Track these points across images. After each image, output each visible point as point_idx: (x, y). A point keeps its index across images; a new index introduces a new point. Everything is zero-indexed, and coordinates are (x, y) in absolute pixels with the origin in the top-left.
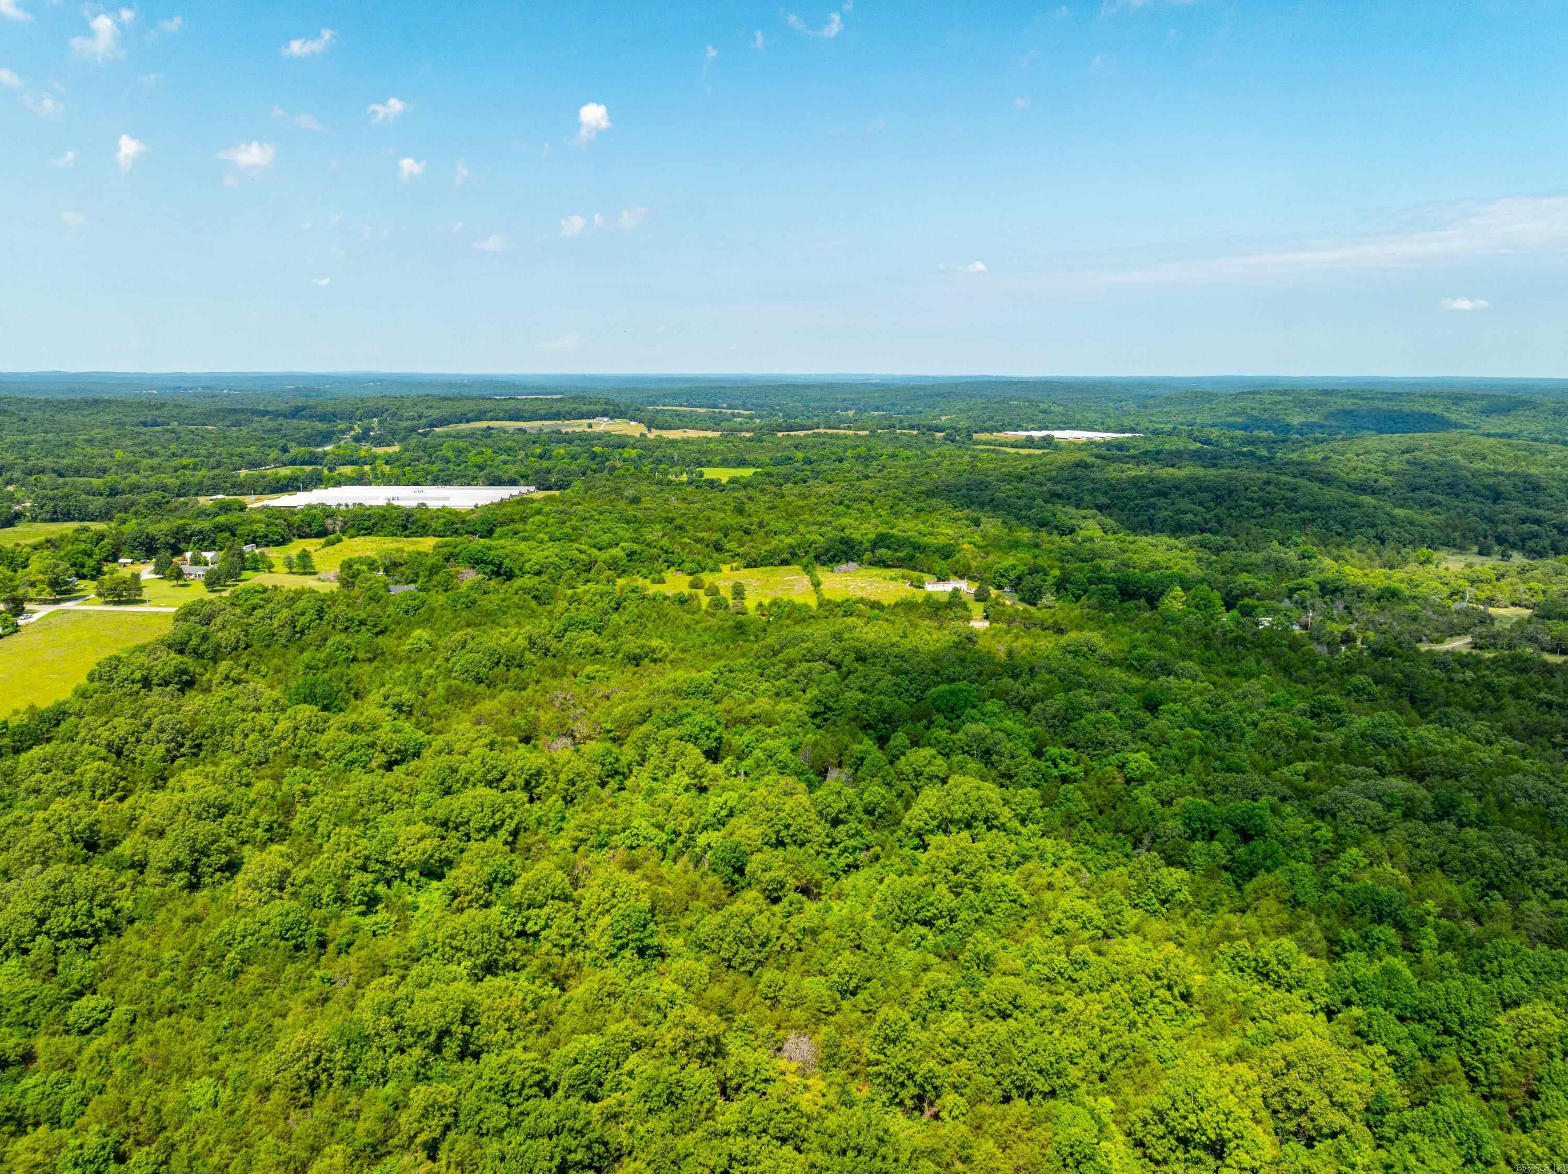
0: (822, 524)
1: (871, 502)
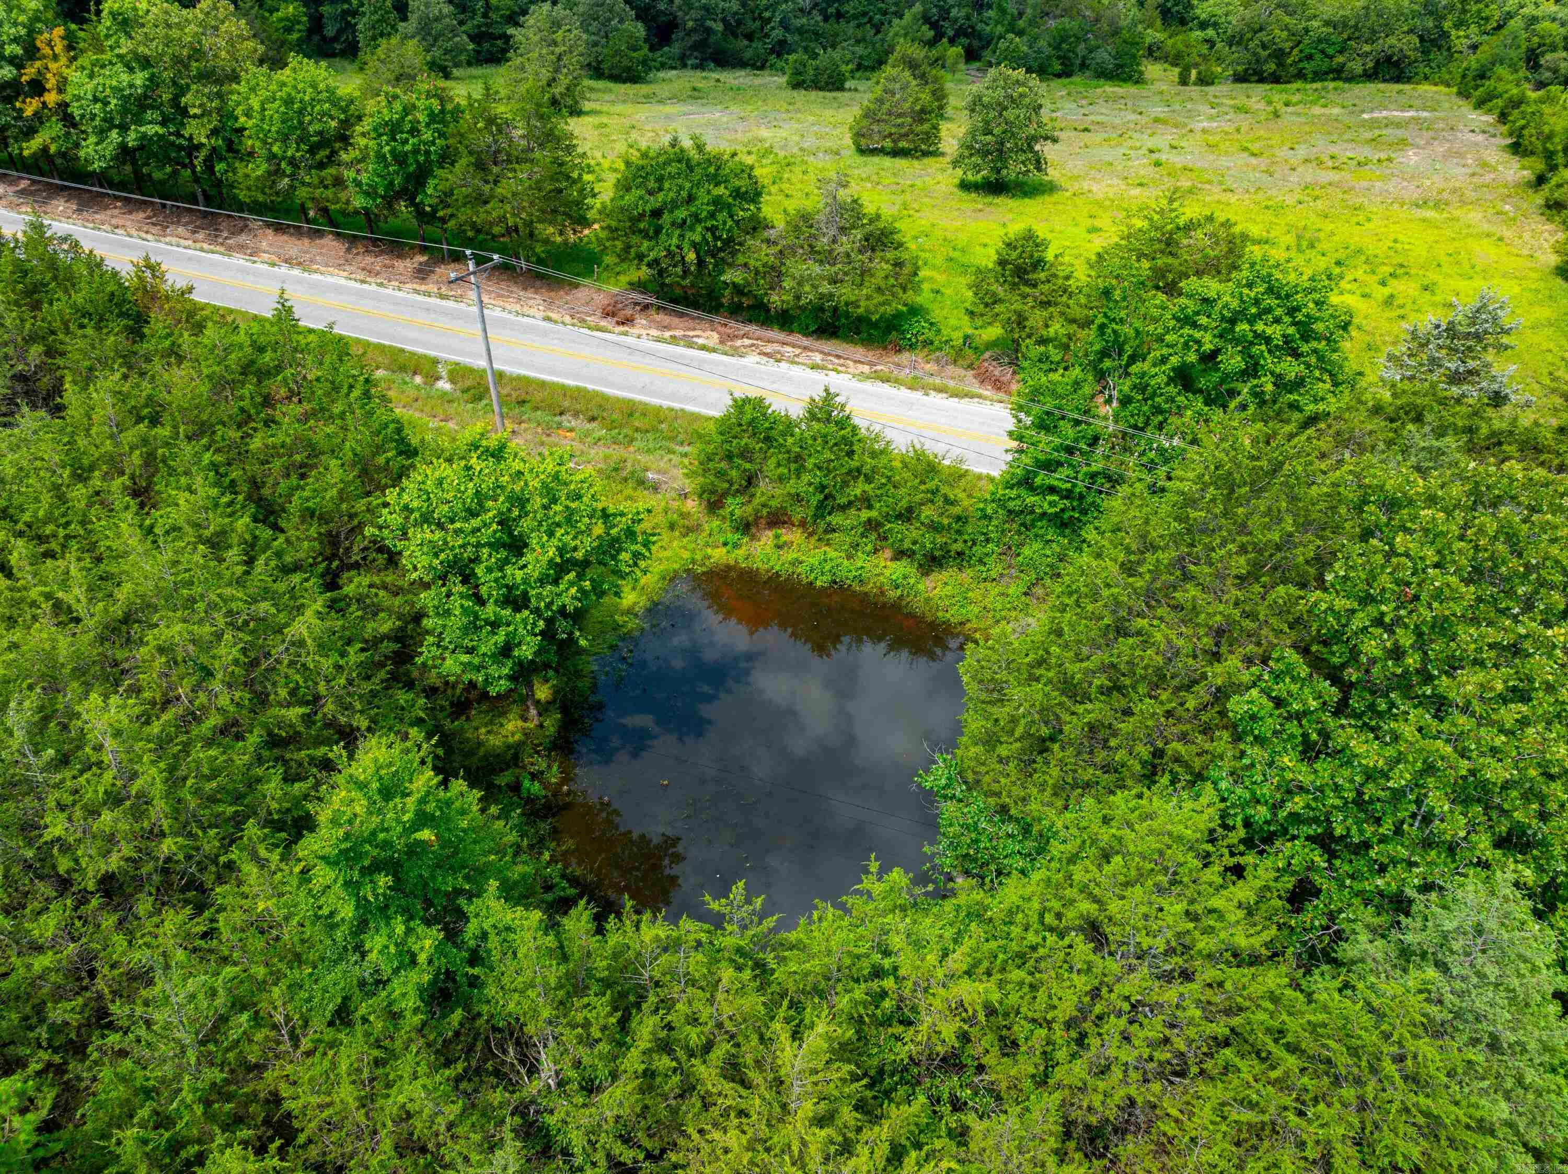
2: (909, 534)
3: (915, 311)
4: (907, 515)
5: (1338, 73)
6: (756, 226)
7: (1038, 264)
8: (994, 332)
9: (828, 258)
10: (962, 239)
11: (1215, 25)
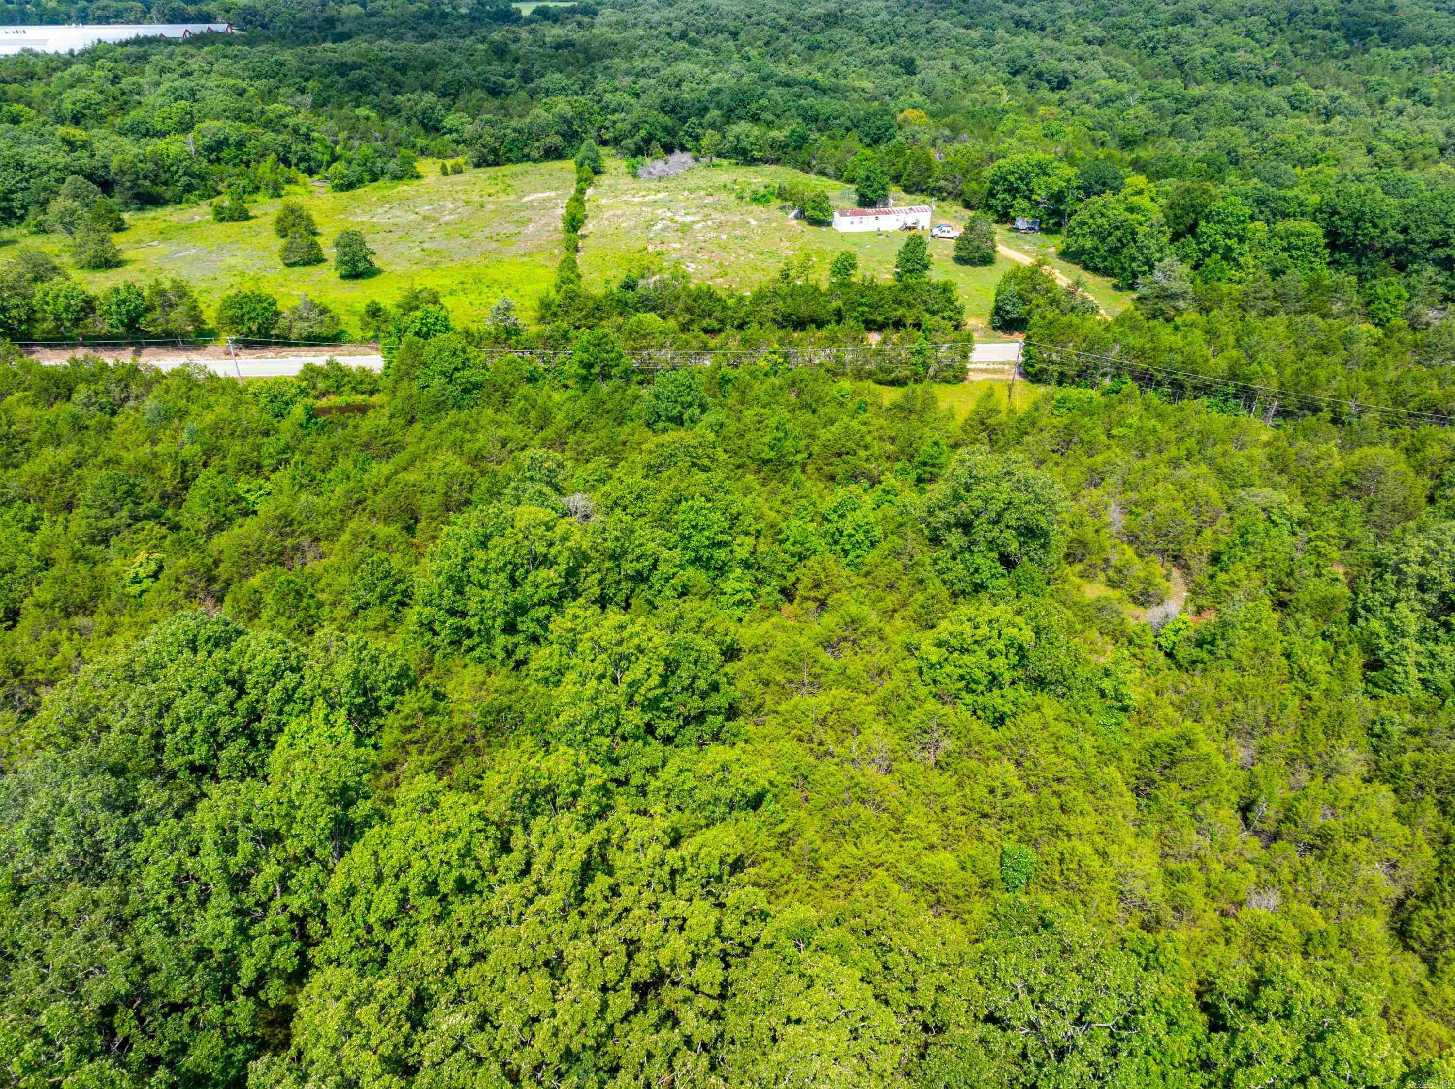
0: (641, 73)
1: (734, 35)
2: (364, 387)
3: (343, 332)
4: (362, 382)
5: (527, 158)
6: (277, 314)
7: (379, 310)
8: (371, 334)
9: (308, 319)
10: (349, 301)
11: (457, 131)
